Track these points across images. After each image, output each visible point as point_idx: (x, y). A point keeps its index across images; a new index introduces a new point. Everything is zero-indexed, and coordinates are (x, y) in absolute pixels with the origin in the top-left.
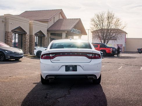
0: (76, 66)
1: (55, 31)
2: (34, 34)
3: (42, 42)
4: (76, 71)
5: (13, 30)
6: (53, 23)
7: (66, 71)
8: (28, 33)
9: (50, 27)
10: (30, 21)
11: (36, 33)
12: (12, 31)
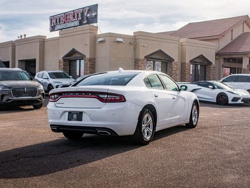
0: (81, 113)
1: (230, 55)
2: (187, 61)
3: (207, 75)
4: (81, 120)
5: (148, 56)
6: (230, 41)
7: (68, 120)
8: (176, 60)
9: (223, 47)
10: (181, 40)
11: (192, 60)
12: (145, 57)
